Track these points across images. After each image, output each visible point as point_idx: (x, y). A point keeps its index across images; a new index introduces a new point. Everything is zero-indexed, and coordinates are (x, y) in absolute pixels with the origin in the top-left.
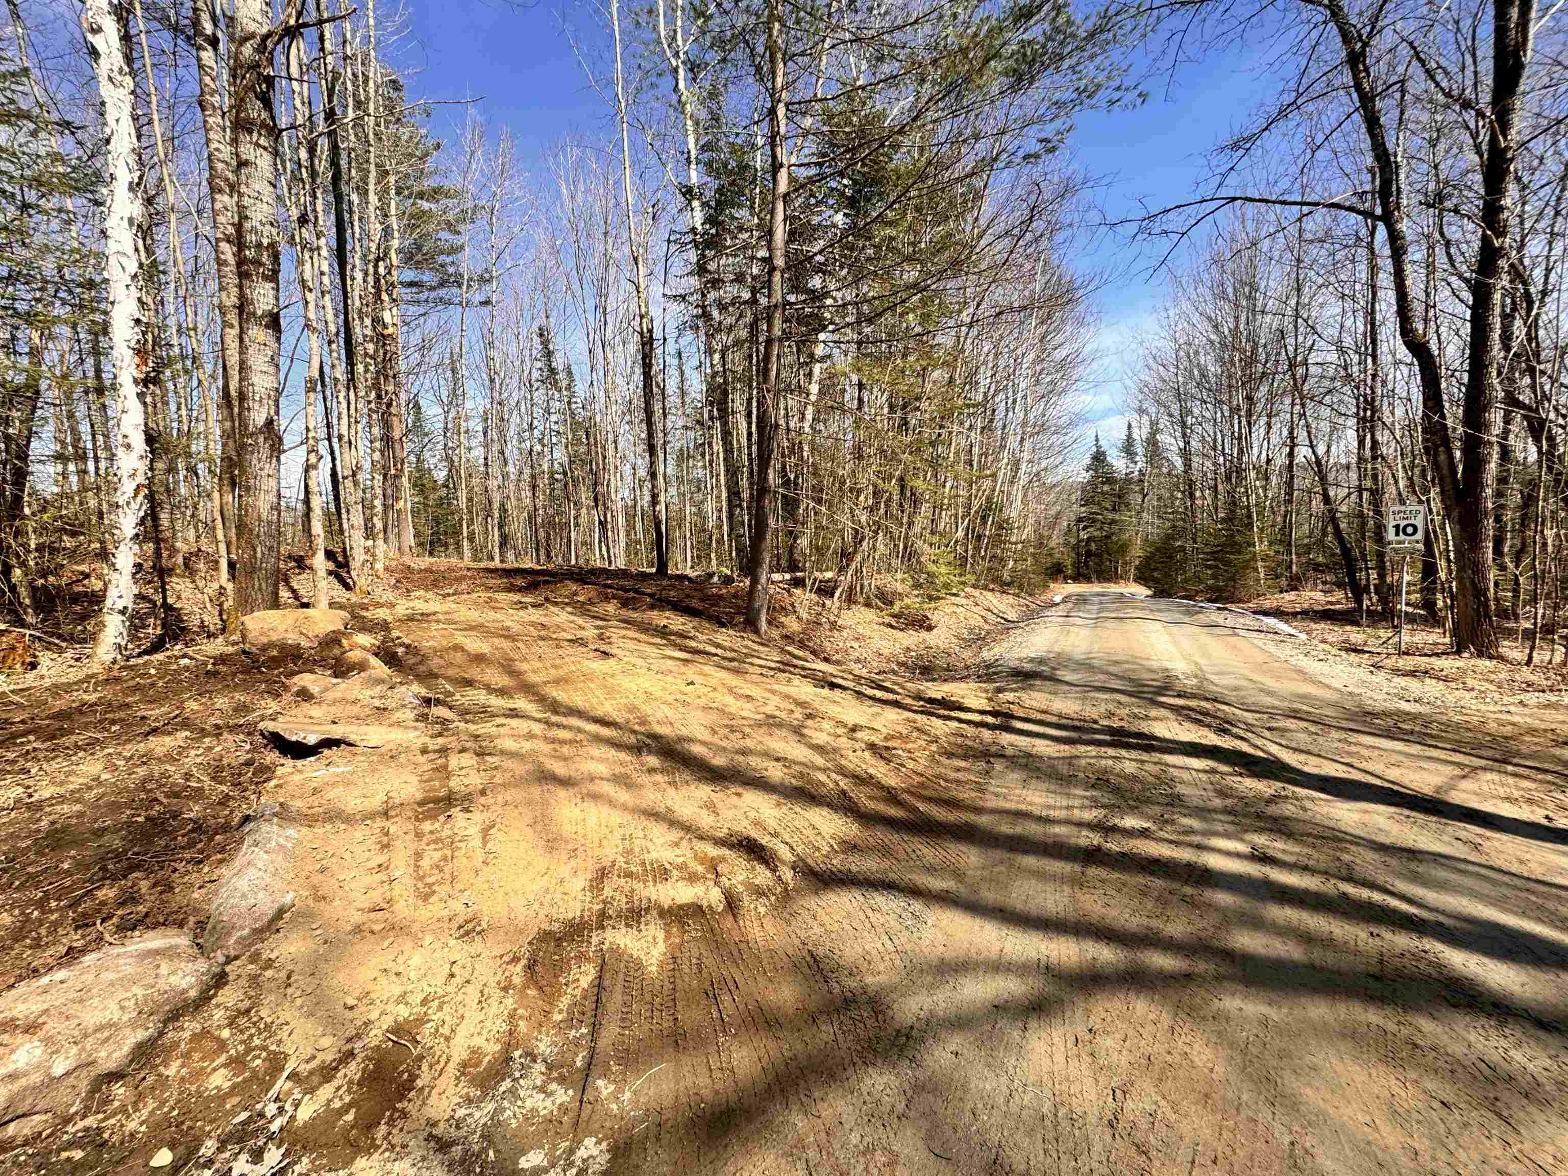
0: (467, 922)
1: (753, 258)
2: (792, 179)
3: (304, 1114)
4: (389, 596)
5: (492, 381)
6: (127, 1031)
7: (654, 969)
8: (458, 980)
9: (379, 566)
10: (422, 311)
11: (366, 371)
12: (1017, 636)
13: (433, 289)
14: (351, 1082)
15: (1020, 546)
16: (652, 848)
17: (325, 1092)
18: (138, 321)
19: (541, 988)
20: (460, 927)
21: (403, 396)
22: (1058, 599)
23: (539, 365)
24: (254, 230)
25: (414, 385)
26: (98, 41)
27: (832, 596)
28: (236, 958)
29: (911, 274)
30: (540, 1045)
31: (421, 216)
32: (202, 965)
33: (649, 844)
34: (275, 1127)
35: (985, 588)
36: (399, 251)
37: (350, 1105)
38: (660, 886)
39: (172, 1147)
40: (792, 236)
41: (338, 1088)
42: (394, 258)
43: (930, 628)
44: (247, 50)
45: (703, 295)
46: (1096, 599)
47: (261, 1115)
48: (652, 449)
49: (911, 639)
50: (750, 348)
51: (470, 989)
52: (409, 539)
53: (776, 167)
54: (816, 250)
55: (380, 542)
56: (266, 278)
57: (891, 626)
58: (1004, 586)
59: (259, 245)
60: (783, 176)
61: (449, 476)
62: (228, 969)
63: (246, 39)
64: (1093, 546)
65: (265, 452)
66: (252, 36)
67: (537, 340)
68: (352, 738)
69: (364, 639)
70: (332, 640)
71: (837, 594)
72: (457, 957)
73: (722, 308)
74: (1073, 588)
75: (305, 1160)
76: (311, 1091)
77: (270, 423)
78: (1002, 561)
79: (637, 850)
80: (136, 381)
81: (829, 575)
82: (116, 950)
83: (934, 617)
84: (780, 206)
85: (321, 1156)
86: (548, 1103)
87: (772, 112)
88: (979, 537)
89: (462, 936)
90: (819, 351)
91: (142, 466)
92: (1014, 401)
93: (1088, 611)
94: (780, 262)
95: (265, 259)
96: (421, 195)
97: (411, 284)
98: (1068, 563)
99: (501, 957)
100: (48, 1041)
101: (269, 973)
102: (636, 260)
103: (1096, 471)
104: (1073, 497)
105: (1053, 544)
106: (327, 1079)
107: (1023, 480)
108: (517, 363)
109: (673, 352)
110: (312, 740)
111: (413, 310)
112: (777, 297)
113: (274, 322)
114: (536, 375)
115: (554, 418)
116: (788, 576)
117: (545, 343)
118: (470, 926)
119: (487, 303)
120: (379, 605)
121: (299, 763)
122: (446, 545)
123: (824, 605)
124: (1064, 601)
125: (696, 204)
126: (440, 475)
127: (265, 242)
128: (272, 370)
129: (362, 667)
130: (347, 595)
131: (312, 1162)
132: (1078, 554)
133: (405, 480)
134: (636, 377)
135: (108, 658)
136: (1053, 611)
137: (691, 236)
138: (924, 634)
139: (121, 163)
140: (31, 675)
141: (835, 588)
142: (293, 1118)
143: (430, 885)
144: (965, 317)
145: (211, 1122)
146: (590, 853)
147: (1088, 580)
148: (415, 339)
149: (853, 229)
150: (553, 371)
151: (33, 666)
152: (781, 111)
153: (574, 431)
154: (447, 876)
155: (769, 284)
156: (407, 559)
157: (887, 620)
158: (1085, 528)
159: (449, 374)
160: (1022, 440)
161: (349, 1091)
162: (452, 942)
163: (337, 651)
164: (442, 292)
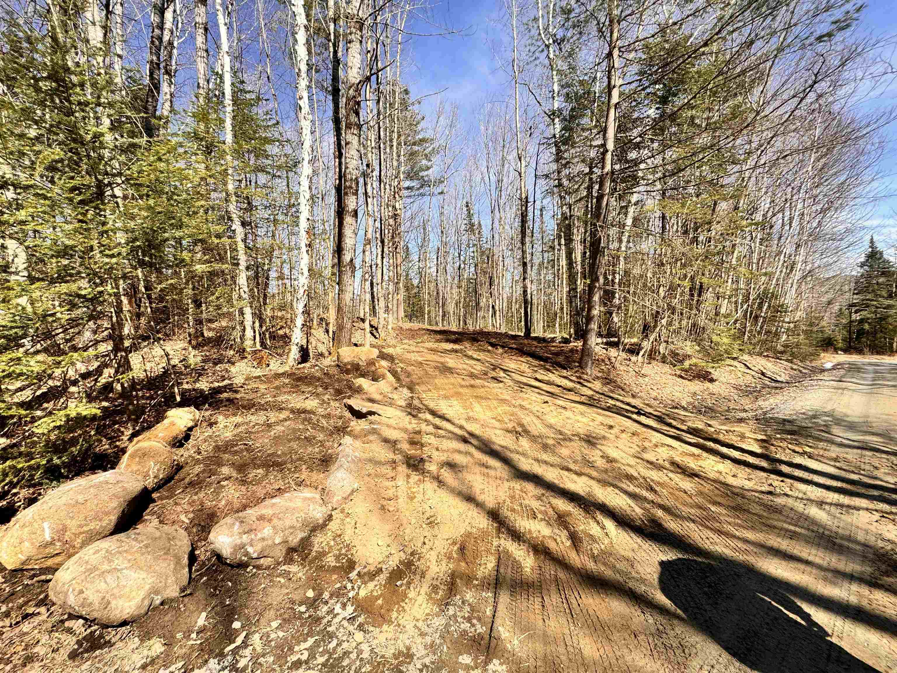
0: (431, 517)
1: (591, 146)
2: (621, 94)
3: (363, 593)
4: (393, 342)
5: (442, 232)
6: (298, 531)
7: (528, 570)
8: (427, 547)
9: (390, 327)
10: (412, 200)
11: (389, 233)
12: (789, 393)
13: (418, 189)
14: (380, 584)
15: (792, 325)
16: (526, 497)
17: (371, 585)
18: (308, 219)
19: (467, 563)
20: (428, 519)
21: (402, 243)
22: (829, 366)
23: (465, 222)
24: (350, 172)
25: (407, 237)
26: (301, 103)
27: (638, 354)
28: (336, 509)
29: (705, 139)
30: (468, 595)
31: (413, 154)
32: (324, 509)
33: (524, 495)
34: (351, 595)
35: (760, 354)
36: (404, 173)
37: (381, 595)
38: (531, 521)
39: (314, 590)
40: (621, 128)
41: (376, 586)
42: (402, 176)
43: (712, 381)
44: (351, 92)
45: (559, 172)
46: (870, 368)
47: (345, 588)
48: (525, 264)
49: (697, 386)
50: (587, 201)
51: (432, 552)
52: (402, 314)
53: (610, 88)
54: (635, 134)
55: (390, 315)
56: (354, 194)
57: (681, 377)
58: (778, 355)
59: (351, 179)
60: (615, 93)
61: (420, 282)
62: (333, 513)
63: (351, 87)
64: (866, 327)
65: (349, 274)
66: (353, 84)
67: (465, 209)
68: (380, 412)
69: (384, 363)
70: (371, 363)
71: (641, 353)
72: (426, 534)
73: (570, 179)
74: (842, 358)
75: (363, 617)
76: (365, 583)
77: (352, 260)
78: (777, 334)
79: (517, 496)
80: (306, 246)
81: (635, 340)
82: (295, 494)
83: (715, 374)
84: (612, 111)
85: (368, 617)
86: (473, 630)
87: (610, 55)
88: (757, 317)
89: (429, 524)
90: (634, 198)
91: (306, 282)
92: (791, 219)
93: (864, 379)
94: (610, 146)
95: (354, 186)
96: (414, 144)
97: (408, 188)
98: (839, 338)
99: (447, 540)
100: (274, 527)
101: (348, 520)
102: (520, 159)
103: (871, 266)
104: (846, 288)
105: (824, 323)
106: (372, 580)
107: (797, 275)
108: (454, 222)
109: (539, 208)
110: (364, 411)
111: (409, 200)
112: (608, 168)
113: (355, 214)
114: (463, 227)
115: (471, 250)
116: (605, 340)
117: (469, 211)
118: (433, 519)
119: (442, 193)
120: (389, 346)
121: (359, 421)
122: (417, 317)
123: (630, 360)
124: (834, 368)
125: (557, 120)
126: (415, 282)
127: (354, 177)
128: (354, 236)
129: (383, 377)
130: (376, 341)
131: (366, 618)
132: (849, 332)
133: (401, 285)
134: (516, 225)
135: (291, 364)
136: (826, 376)
137: (553, 140)
138: (708, 384)
139: (306, 153)
140: (268, 369)
141: (640, 349)
142: (358, 594)
143: (414, 493)
144: (751, 163)
145: (328, 583)
146: (491, 493)
147: (860, 352)
148: (409, 214)
149: (663, 116)
150: (473, 225)
151: (268, 365)
152: (616, 53)
153: (482, 255)
154: (421, 490)
155: (603, 160)
156: (400, 324)
157: (678, 373)
158: (856, 312)
159: (422, 231)
160: (798, 246)
161: (380, 588)
162: (424, 526)
163: (373, 368)
164: (421, 191)
